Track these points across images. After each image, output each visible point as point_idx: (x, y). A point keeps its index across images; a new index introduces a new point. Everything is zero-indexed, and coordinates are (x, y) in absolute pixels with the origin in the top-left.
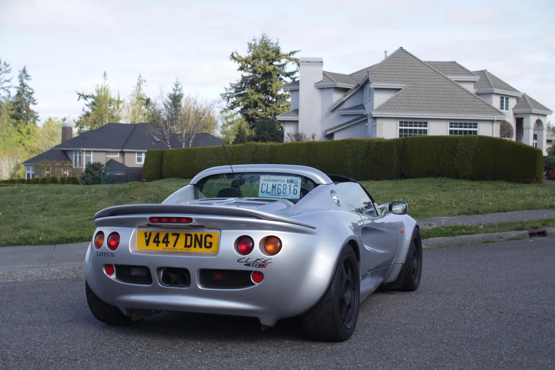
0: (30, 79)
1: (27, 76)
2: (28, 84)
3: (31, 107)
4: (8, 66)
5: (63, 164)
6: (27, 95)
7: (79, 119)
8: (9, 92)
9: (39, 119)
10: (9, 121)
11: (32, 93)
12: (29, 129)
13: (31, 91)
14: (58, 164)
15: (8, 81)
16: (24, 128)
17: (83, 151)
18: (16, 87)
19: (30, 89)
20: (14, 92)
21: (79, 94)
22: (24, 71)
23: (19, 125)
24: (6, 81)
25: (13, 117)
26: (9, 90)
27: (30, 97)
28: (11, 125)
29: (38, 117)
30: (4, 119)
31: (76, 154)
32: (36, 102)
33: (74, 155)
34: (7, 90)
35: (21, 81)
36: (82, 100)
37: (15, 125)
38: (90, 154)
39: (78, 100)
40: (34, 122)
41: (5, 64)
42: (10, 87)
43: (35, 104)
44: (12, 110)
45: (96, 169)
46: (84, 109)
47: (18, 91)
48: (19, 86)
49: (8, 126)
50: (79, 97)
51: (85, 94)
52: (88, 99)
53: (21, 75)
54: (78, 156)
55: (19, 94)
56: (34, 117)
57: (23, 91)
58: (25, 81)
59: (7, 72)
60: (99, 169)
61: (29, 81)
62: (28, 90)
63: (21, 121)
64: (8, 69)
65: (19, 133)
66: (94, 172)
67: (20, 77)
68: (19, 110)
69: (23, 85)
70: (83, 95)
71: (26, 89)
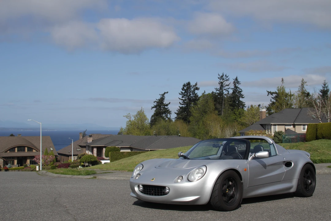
0: (240, 84)
1: (239, 82)
2: (239, 86)
3: (241, 99)
4: (227, 77)
5: (261, 132)
6: (238, 92)
7: (268, 106)
8: (228, 91)
9: (245, 106)
10: (229, 108)
11: (241, 91)
12: (240, 112)
13: (240, 90)
14: (258, 132)
15: (228, 85)
16: (237, 111)
17: (272, 125)
18: (232, 89)
19: (240, 89)
20: (231, 91)
21: (268, 92)
22: (236, 79)
23: (234, 110)
24: (226, 85)
25: (231, 105)
26: (228, 90)
27: (240, 94)
28: (230, 110)
29: (245, 105)
30: (226, 106)
31: (268, 126)
32: (243, 97)
33: (267, 127)
34: (227, 91)
35: (235, 85)
36: (270, 95)
37: (232, 110)
38: (276, 126)
39: (268, 95)
40: (243, 108)
41: (226, 76)
42: (229, 89)
43: (243, 98)
44: (230, 101)
45: (279, 135)
46: (271, 100)
47: (233, 91)
48: (234, 88)
49: (228, 110)
50: (268, 94)
51: (271, 92)
52: (273, 94)
53: (235, 81)
54: (269, 127)
55: (234, 92)
56: (242, 105)
57: (236, 91)
58: (237, 85)
59: (227, 80)
60: (281, 135)
61: (239, 85)
62: (239, 90)
63: (236, 107)
64: (227, 78)
65: (234, 115)
66: (279, 136)
67: (234, 83)
68: (234, 101)
69: (236, 87)
70: (270, 92)
71: (238, 89)
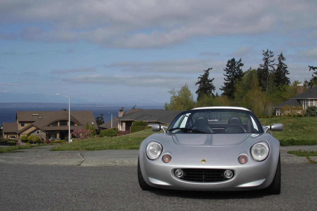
0: (285, 60)
1: (283, 58)
2: (284, 62)
3: (287, 76)
4: (272, 53)
5: (297, 107)
6: (283, 69)
7: (310, 81)
8: (273, 67)
9: (290, 82)
10: (273, 84)
11: (286, 68)
12: (285, 88)
13: (285, 66)
14: (294, 107)
15: (273, 61)
16: (282, 87)
17: (308, 100)
18: (277, 65)
19: (285, 65)
20: (276, 67)
21: (310, 67)
22: (281, 55)
23: (279, 86)
24: (271, 61)
25: (275, 81)
26: (273, 66)
27: (285, 70)
28: (275, 86)
29: (289, 81)
30: (271, 82)
31: (305, 102)
32: (288, 73)
34: (272, 67)
35: (280, 61)
36: (312, 70)
37: (277, 86)
38: (313, 101)
39: (310, 70)
40: (287, 84)
41: (270, 52)
42: (273, 65)
43: (288, 74)
44: (275, 78)
46: (313, 75)
47: (278, 67)
48: (279, 64)
49: (273, 86)
50: (310, 69)
51: (313, 67)
52: (315, 69)
53: (280, 57)
55: (279, 68)
56: (287, 80)
57: (281, 67)
58: (282, 61)
59: (272, 56)
60: (314, 110)
61: (284, 61)
62: (284, 66)
63: (280, 83)
64: (272, 54)
65: (279, 91)
66: (312, 112)
67: (279, 59)
68: (279, 77)
69: (281, 63)
70: (312, 67)
71: (283, 65)
